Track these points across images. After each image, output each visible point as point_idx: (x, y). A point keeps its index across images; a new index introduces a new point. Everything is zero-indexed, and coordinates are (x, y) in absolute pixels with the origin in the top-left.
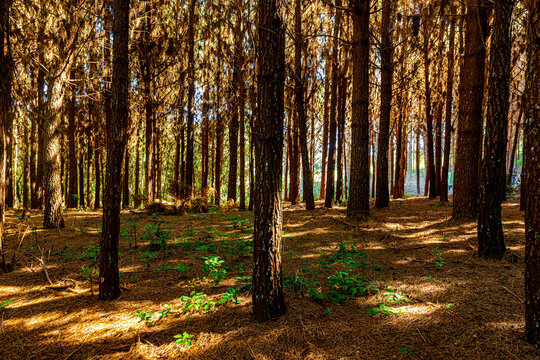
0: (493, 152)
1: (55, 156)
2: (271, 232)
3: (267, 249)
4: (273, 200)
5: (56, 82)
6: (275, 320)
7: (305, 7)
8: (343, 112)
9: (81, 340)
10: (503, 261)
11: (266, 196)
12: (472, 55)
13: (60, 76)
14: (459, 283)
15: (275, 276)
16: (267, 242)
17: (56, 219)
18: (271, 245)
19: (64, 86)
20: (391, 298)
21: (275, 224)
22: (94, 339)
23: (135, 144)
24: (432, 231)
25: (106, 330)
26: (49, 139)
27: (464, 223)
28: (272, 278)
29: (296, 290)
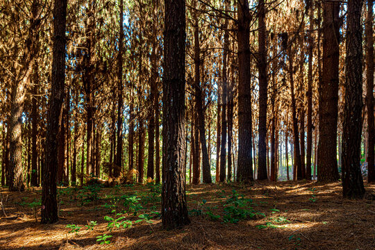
0: (352, 113)
1: (18, 138)
2: (176, 155)
3: (173, 168)
4: (177, 129)
5: (19, 84)
6: (181, 228)
7: (202, 42)
8: (231, 115)
9: (22, 245)
10: (364, 199)
11: (172, 126)
12: (329, 57)
13: (22, 79)
14: (331, 211)
15: (180, 192)
16: (172, 164)
17: (18, 185)
18: (177, 167)
19: (25, 87)
20: (276, 220)
21: (180, 149)
22: (32, 245)
23: (81, 145)
24: (303, 189)
25: (43, 240)
26: (14, 125)
27: (328, 183)
28: (177, 193)
29: (197, 215)
